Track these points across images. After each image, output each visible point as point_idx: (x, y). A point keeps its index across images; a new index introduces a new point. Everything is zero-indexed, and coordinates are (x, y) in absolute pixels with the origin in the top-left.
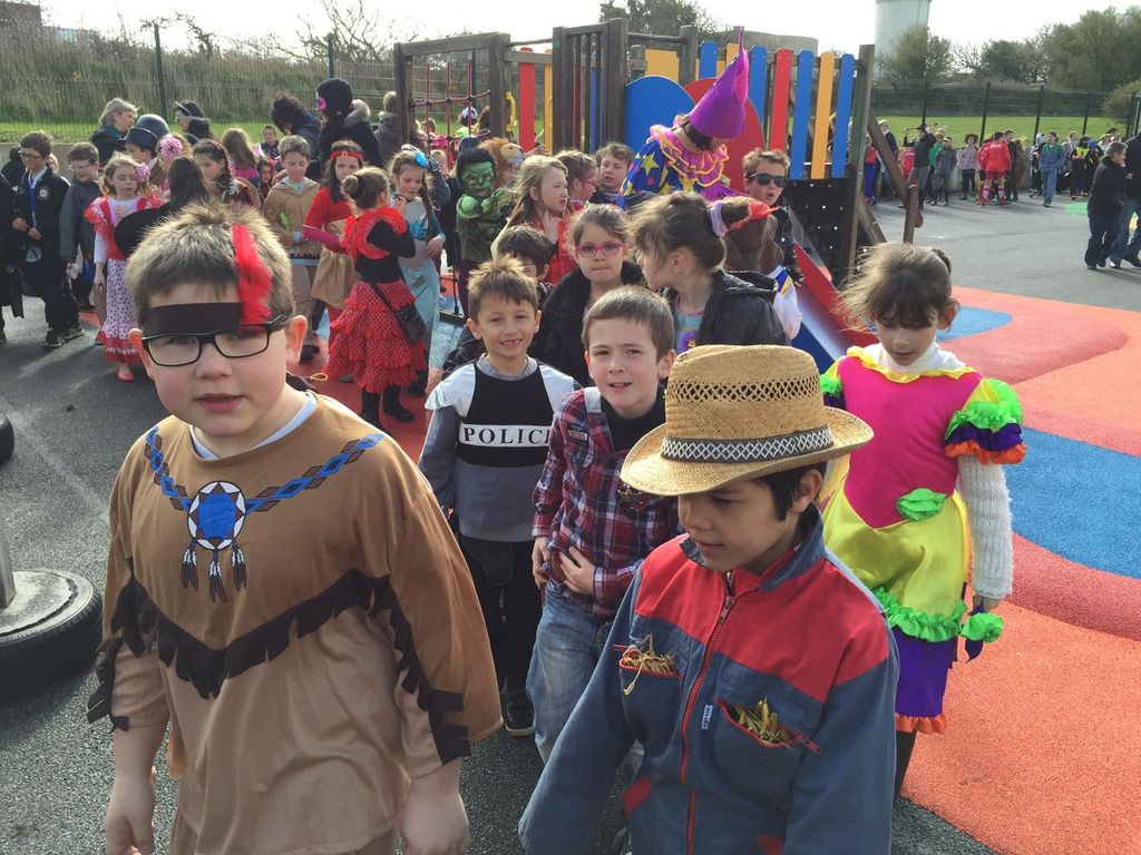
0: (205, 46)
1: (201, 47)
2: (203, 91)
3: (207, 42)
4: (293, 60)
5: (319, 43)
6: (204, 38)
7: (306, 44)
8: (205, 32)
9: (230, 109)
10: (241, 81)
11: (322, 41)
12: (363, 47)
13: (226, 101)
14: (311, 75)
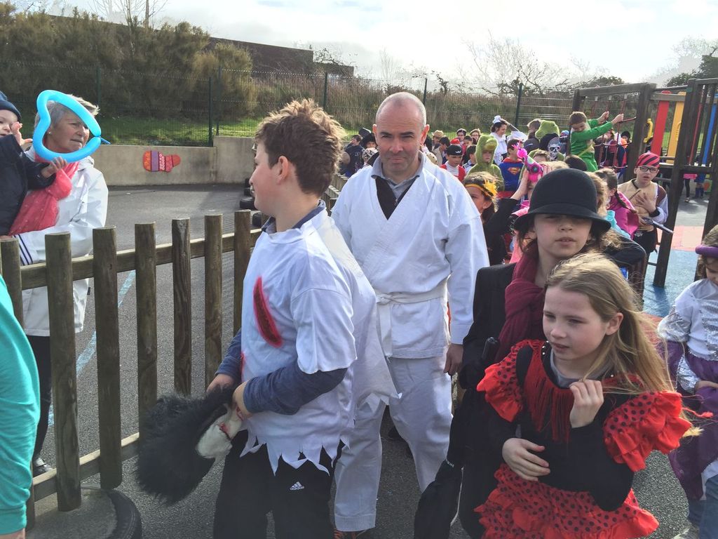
0: (443, 88)
1: (441, 89)
2: (438, 115)
3: (445, 87)
4: (490, 96)
5: (506, 85)
6: (444, 84)
7: (499, 87)
8: (445, 80)
9: (452, 124)
10: (459, 108)
11: (508, 84)
12: (533, 87)
13: (450, 119)
14: (499, 104)
